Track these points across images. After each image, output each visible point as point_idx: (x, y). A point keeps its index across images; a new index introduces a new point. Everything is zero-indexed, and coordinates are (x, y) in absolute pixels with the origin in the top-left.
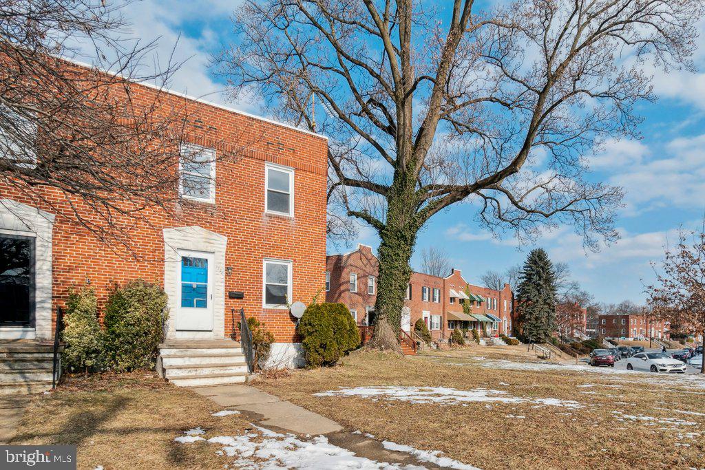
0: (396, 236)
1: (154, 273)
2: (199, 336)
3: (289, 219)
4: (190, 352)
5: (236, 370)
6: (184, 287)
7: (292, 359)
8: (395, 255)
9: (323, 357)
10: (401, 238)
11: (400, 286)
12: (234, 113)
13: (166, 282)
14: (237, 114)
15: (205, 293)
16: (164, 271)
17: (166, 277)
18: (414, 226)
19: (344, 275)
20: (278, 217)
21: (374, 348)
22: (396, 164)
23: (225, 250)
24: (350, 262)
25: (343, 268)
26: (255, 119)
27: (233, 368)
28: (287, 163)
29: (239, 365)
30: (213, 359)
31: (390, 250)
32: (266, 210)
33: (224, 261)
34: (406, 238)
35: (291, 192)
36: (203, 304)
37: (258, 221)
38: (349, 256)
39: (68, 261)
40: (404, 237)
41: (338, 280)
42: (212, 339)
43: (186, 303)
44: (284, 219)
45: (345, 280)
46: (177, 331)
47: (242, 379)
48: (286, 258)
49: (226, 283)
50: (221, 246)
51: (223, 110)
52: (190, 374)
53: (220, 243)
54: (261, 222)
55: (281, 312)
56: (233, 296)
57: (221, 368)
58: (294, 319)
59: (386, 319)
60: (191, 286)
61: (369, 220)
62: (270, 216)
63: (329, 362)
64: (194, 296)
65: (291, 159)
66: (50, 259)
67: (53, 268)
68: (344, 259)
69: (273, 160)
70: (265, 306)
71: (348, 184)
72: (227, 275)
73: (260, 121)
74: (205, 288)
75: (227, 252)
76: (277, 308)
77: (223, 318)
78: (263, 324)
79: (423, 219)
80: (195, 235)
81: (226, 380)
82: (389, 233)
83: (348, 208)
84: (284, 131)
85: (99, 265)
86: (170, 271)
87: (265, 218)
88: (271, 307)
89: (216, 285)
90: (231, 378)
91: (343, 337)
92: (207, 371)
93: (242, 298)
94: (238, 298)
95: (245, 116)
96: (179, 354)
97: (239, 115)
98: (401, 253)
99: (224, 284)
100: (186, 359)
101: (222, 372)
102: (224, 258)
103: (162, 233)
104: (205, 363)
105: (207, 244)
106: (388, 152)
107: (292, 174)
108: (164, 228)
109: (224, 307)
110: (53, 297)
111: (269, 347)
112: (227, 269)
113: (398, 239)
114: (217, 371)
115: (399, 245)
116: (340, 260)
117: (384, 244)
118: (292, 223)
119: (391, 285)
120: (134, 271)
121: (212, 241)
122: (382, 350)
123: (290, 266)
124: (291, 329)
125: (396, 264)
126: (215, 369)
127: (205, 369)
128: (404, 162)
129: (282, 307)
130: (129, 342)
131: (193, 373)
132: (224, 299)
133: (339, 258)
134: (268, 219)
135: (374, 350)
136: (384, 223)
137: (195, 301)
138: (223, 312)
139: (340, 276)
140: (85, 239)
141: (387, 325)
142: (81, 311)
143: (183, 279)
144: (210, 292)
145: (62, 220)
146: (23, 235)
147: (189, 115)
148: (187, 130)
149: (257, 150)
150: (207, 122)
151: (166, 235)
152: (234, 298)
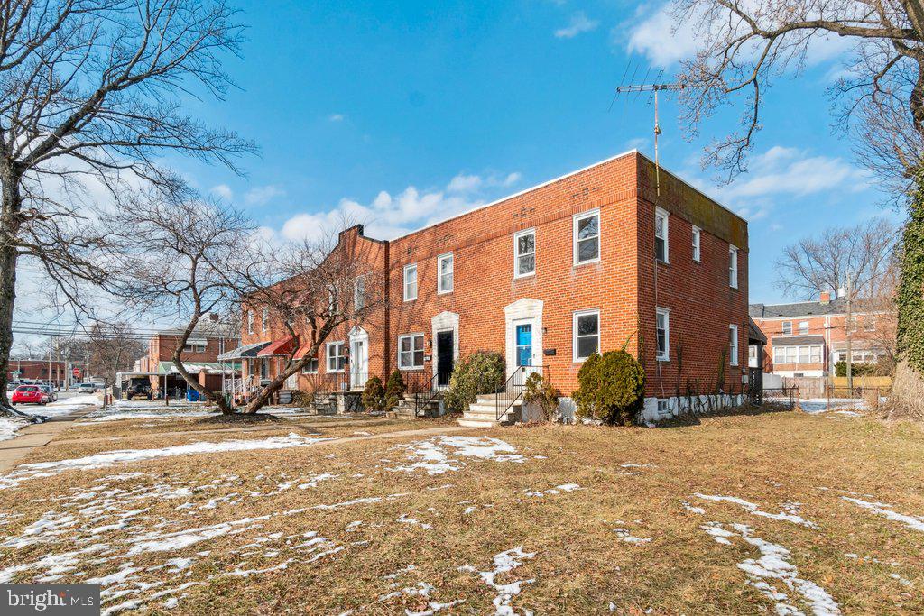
1: (500, 342)
3: (594, 264)
6: (518, 350)
13: (507, 347)
15: (531, 354)
16: (505, 340)
17: (507, 344)
20: (585, 267)
23: (542, 313)
28: (592, 206)
32: (576, 264)
33: (541, 323)
35: (599, 234)
37: (567, 278)
39: (465, 342)
44: (590, 266)
46: (514, 386)
48: (593, 306)
50: (539, 310)
54: (569, 277)
56: (548, 353)
60: (522, 349)
62: (578, 268)
65: (596, 199)
66: (458, 342)
67: (459, 347)
69: (578, 210)
70: (576, 359)
72: (544, 335)
74: (530, 348)
80: (522, 306)
84: (588, 173)
85: (476, 342)
86: (509, 338)
88: (582, 359)
89: (537, 345)
93: (555, 354)
94: (551, 355)
96: (484, 403)
99: (542, 344)
102: (542, 320)
103: (504, 311)
105: (530, 311)
108: (505, 306)
109: (542, 364)
112: (544, 330)
118: (598, 268)
120: (491, 343)
121: (533, 308)
123: (599, 314)
132: (542, 357)
134: (576, 271)
140: (470, 326)
143: (517, 344)
144: (533, 351)
145: (462, 317)
146: (449, 330)
147: (516, 210)
148: (516, 222)
149: (565, 209)
150: (529, 206)
151: (506, 312)
152: (549, 355)
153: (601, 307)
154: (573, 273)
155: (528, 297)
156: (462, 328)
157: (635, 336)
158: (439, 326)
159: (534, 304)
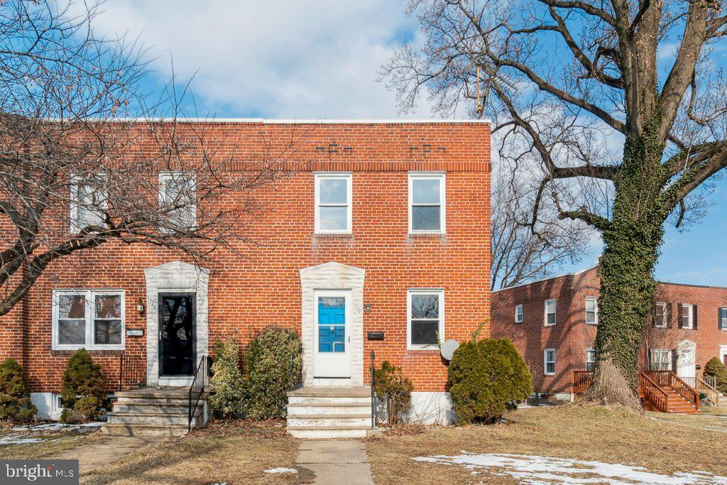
0: (627, 235)
1: (292, 317)
2: (337, 383)
3: (439, 237)
4: (317, 401)
5: (358, 423)
6: (321, 329)
7: (444, 413)
8: (625, 264)
9: (474, 411)
10: (634, 237)
11: (634, 309)
12: (371, 125)
13: (303, 325)
14: (373, 124)
15: (343, 336)
16: (301, 314)
17: (303, 320)
18: (657, 217)
19: (576, 301)
20: (424, 237)
21: (591, 400)
22: (627, 129)
23: (362, 285)
24: (584, 283)
25: (574, 292)
26: (395, 124)
27: (355, 420)
28: (436, 168)
29: (363, 417)
30: (337, 409)
31: (617, 258)
32: (411, 231)
33: (362, 298)
34: (643, 237)
35: (443, 202)
36: (341, 348)
37: (400, 246)
38: (583, 275)
39: (221, 311)
40: (640, 236)
41: (567, 309)
42: (349, 387)
43: (324, 347)
44: (431, 238)
45: (578, 308)
46: (315, 378)
47: (363, 434)
48: (436, 286)
49: (364, 323)
50: (358, 281)
51: (359, 125)
52: (310, 425)
53: (358, 276)
54: (403, 246)
55: (430, 354)
56: (373, 337)
57: (342, 420)
58: (446, 362)
59: (611, 359)
60: (328, 329)
61: (589, 219)
62: (415, 237)
63: (485, 418)
64: (332, 340)
65: (441, 160)
66: (206, 311)
67: (209, 320)
68: (576, 280)
69: (417, 168)
70: (410, 346)
71: (560, 176)
72: (365, 313)
73: (402, 124)
74: (343, 330)
75: (365, 286)
76: (425, 349)
77: (362, 362)
78: (400, 369)
79: (671, 202)
80: (331, 272)
81: (345, 434)
82: (615, 233)
83: (559, 209)
84: (431, 128)
85: (244, 314)
86: (308, 313)
87: (409, 240)
88: (418, 347)
89: (354, 326)
90: (351, 432)
91: (502, 383)
92: (327, 423)
93: (382, 339)
94: (378, 339)
95: (383, 124)
96: (305, 403)
97: (377, 124)
98: (634, 259)
99: (362, 324)
100: (309, 408)
101: (344, 424)
102: (362, 294)
103: (299, 274)
104: (329, 414)
105: (344, 280)
106: (614, 115)
107: (443, 180)
108: (301, 268)
109: (362, 350)
110: (209, 347)
111: (409, 397)
112: (365, 307)
113: (630, 239)
114: (339, 423)
115: (632, 248)
116: (570, 281)
117: (608, 251)
118: (443, 241)
119: (619, 309)
120: (274, 317)
121: (349, 277)
122: (603, 403)
123: (441, 296)
124: (442, 374)
125: (627, 277)
126: (335, 420)
127: (326, 420)
128: (638, 123)
129: (432, 348)
130: (262, 390)
131: (314, 424)
132: (362, 342)
133: (568, 279)
134: (412, 240)
135: (591, 404)
136: (610, 219)
137: (334, 343)
138: (361, 355)
139: (569, 303)
140: (233, 290)
141: (613, 367)
142: (224, 360)
143: (320, 322)
144: (348, 333)
145: (214, 274)
146: (190, 291)
147: (324, 142)
148: (322, 158)
149: (398, 160)
150: (342, 143)
151: (302, 276)
152: (373, 339)
153: (447, 288)
154: (409, 241)
155: (340, 260)
156: (212, 291)
157: (487, 325)
158: (162, 282)
159: (349, 272)
